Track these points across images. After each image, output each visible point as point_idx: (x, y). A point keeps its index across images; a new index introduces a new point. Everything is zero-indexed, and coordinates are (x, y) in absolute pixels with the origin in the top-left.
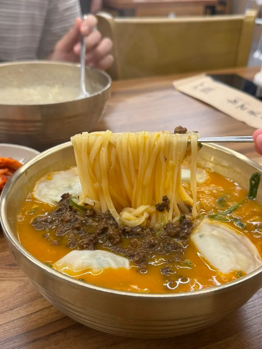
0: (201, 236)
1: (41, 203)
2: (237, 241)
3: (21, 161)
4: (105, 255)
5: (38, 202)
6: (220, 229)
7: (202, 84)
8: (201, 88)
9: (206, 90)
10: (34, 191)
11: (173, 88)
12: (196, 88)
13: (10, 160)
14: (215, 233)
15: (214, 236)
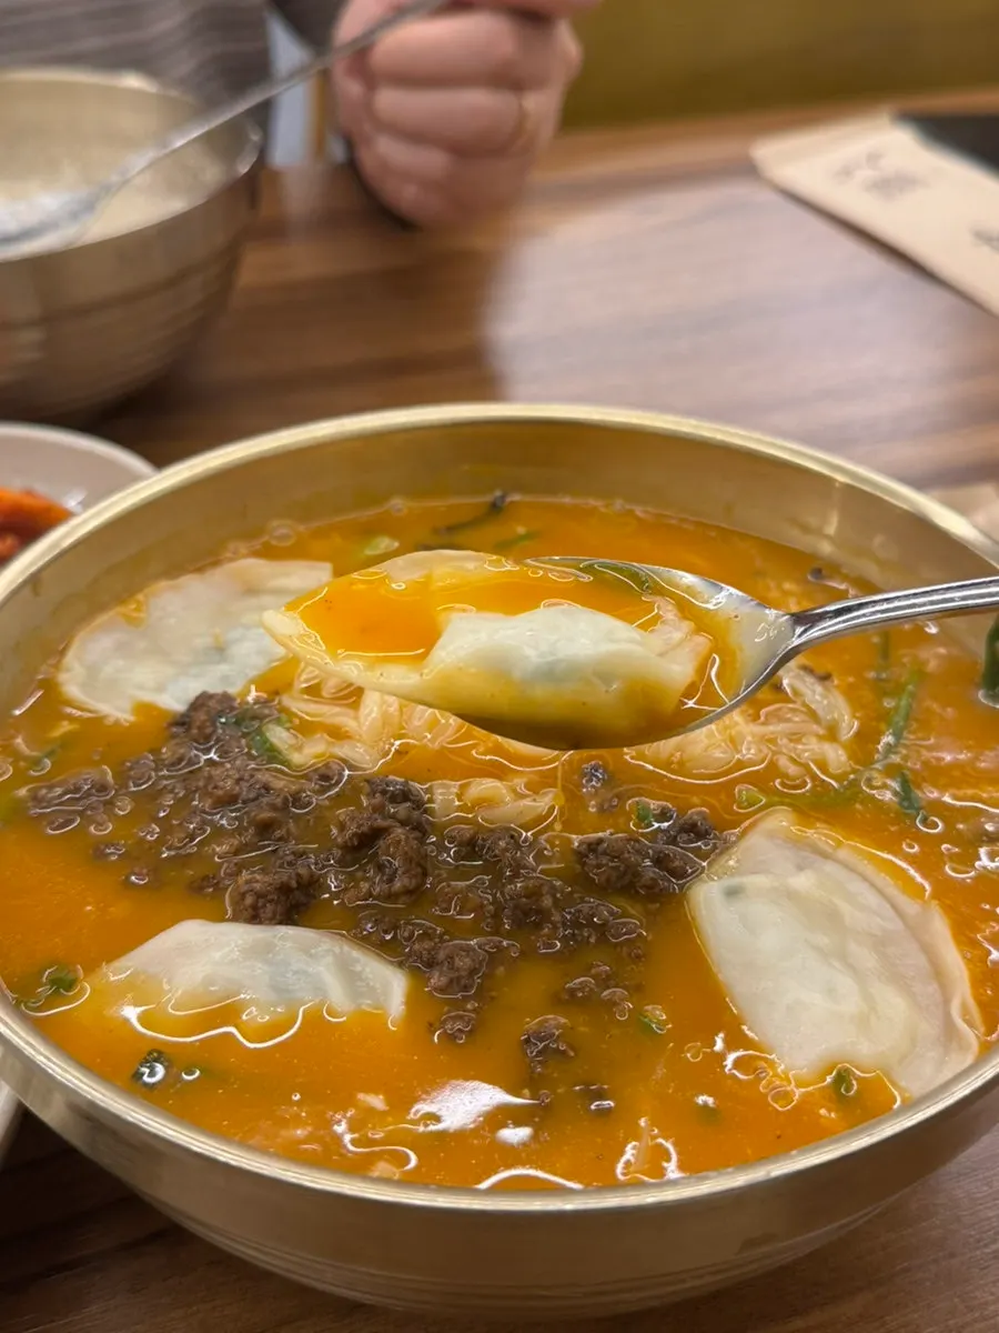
0: (733, 893)
1: (89, 719)
2: (895, 925)
3: (71, 503)
4: (313, 951)
5: (74, 711)
6: (829, 867)
7: (873, 158)
8: (865, 174)
9: (892, 185)
10: (68, 670)
11: (749, 170)
12: (846, 172)
13: (28, 501)
14: (803, 882)
15: (791, 895)
